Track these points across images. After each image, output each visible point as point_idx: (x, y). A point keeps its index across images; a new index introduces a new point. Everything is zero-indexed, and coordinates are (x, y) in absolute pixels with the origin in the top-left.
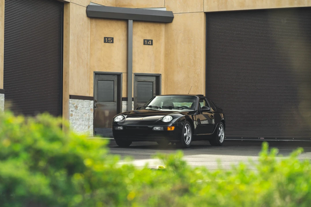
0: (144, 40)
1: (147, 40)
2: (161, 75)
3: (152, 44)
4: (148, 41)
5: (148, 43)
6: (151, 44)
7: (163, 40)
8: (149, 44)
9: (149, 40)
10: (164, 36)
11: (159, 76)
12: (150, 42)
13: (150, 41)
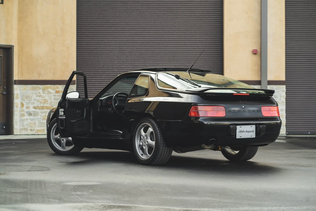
2: (13, 46)
3: (2, 3)
6: (1, 1)
11: (11, 48)
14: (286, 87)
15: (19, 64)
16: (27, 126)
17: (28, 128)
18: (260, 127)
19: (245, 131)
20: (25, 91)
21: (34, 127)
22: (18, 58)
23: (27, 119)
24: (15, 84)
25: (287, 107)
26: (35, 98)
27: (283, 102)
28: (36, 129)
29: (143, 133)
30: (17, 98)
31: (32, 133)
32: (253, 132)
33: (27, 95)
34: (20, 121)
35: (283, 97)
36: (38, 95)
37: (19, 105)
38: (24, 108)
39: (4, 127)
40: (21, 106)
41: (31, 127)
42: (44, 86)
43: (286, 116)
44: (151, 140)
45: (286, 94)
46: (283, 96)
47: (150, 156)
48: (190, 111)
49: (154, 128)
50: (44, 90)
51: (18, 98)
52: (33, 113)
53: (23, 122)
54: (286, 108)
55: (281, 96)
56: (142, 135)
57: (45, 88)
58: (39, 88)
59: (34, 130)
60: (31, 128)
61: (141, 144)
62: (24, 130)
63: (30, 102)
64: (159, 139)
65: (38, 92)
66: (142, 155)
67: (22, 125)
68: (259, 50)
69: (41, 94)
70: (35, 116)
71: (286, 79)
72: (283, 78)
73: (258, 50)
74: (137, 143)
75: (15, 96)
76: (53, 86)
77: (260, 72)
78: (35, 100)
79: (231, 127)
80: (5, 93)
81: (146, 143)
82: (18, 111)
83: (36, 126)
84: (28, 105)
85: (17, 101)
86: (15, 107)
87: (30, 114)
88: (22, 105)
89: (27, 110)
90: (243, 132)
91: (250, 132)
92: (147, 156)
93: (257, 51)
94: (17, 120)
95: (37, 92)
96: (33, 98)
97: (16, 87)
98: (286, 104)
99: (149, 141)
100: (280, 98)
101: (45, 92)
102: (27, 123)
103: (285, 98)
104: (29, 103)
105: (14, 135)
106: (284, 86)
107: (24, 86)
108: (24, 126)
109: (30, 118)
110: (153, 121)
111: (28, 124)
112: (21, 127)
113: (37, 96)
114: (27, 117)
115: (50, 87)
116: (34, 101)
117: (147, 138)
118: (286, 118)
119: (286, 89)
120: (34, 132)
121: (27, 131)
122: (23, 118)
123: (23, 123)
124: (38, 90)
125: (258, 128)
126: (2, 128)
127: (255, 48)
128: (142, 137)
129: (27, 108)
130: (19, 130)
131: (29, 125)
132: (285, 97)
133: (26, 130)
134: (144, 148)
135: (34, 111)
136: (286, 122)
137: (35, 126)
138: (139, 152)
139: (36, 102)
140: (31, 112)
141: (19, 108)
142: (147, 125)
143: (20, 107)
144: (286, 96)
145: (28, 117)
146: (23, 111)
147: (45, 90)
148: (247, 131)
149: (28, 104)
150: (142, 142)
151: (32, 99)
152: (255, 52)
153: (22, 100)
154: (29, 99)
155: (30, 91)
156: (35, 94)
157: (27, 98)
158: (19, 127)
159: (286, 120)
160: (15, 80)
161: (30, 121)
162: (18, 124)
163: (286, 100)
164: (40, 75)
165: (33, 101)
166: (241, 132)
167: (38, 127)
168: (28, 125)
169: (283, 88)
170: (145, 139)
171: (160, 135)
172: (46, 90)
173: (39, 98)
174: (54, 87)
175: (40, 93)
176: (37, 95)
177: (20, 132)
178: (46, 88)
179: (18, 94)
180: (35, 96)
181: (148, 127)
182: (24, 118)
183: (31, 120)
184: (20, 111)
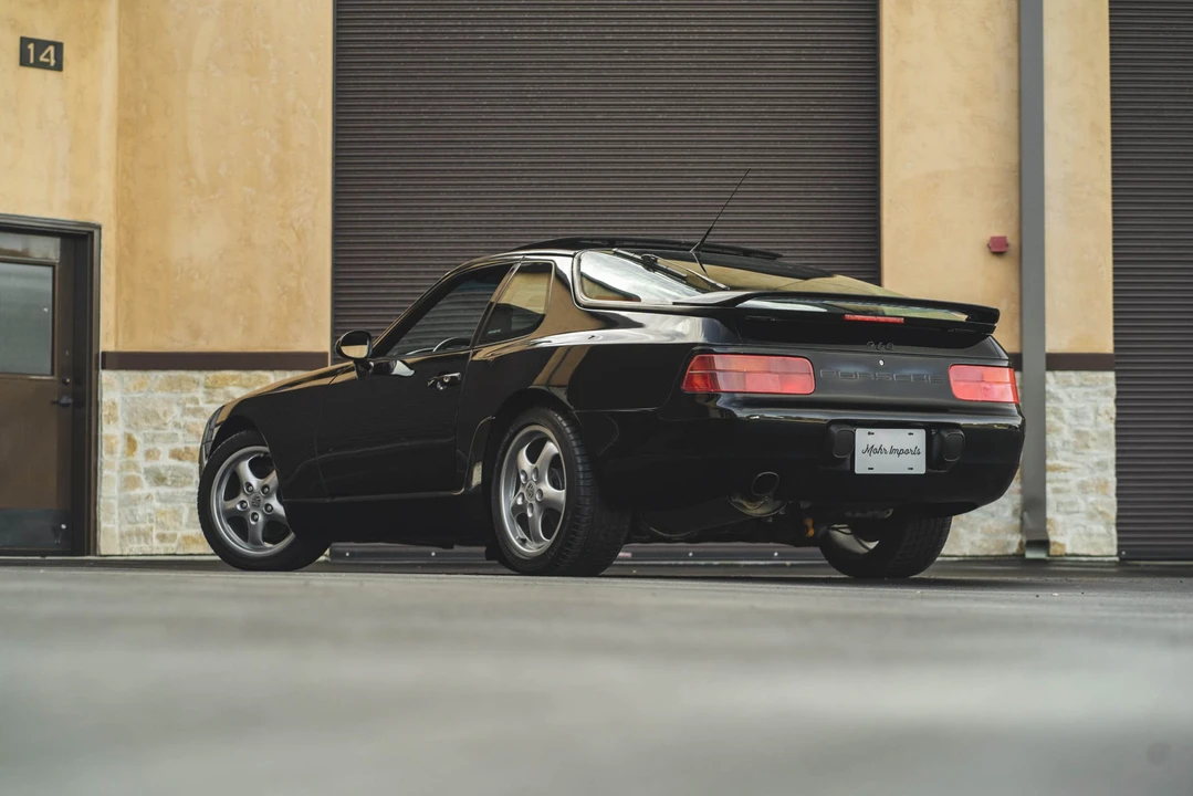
0: (24, 41)
1: (36, 42)
2: (99, 228)
3: (59, 67)
4: (41, 45)
5: (42, 59)
6: (53, 62)
7: (109, 46)
8: (45, 66)
9: (47, 43)
10: (114, 28)
11: (92, 233)
12: (48, 56)
13: (51, 49)
14: (1117, 378)
15: (118, 292)
16: (149, 524)
17: (152, 529)
18: (942, 438)
19: (888, 450)
20: (140, 392)
21: (175, 528)
22: (118, 270)
23: (148, 497)
24: (103, 368)
25: (1120, 455)
26: (178, 419)
27: (1106, 434)
28: (179, 535)
29: (525, 463)
30: (113, 418)
31: (167, 548)
32: (916, 452)
33: (150, 407)
34: (122, 504)
35: (1107, 417)
36: (189, 409)
37: (120, 446)
38: (139, 457)
39: (64, 527)
40: (126, 449)
41: (162, 525)
42: (211, 374)
43: (1118, 488)
44: (555, 484)
45: (1118, 407)
46: (1108, 413)
47: (547, 542)
48: (688, 372)
49: (562, 443)
50: (210, 390)
51: (115, 420)
52: (170, 473)
53: (133, 507)
54: (1117, 459)
55: (1097, 413)
56: (523, 472)
57: (215, 380)
58: (194, 382)
59: (175, 536)
60: (161, 531)
61: (520, 502)
62: (135, 539)
63: (158, 432)
64: (579, 479)
65: (190, 395)
66: (523, 542)
67: (131, 518)
68: (1012, 241)
69: (201, 404)
70: (177, 487)
71: (1115, 349)
72: (1106, 345)
73: (1009, 240)
74: (507, 501)
75: (104, 412)
76: (244, 375)
77: (1017, 324)
78: (177, 425)
79: (833, 429)
80: (65, 400)
81: (537, 496)
82: (117, 467)
83: (181, 523)
84: (151, 446)
85: (111, 431)
86: (104, 452)
87: (159, 479)
88: (131, 443)
89: (148, 465)
90: (880, 450)
91: (907, 452)
92: (540, 545)
93: (1007, 245)
94: (112, 501)
95: (184, 396)
96: (169, 419)
97: (106, 376)
98: (1117, 444)
99: (547, 488)
100: (1096, 418)
101: (215, 399)
102: (149, 511)
103: (1113, 421)
104: (154, 436)
105: (101, 556)
106: (1111, 375)
107: (138, 374)
108: (137, 522)
109: (158, 493)
110: (560, 418)
111: (150, 515)
112: (126, 528)
113: (186, 411)
114: (146, 488)
115: (234, 378)
116: (175, 431)
117: (539, 480)
118: (1117, 495)
119: (1117, 385)
120: (174, 545)
121: (146, 542)
122: (132, 493)
123: (132, 511)
124: (189, 391)
125: (936, 442)
126: (56, 530)
127: (997, 234)
128: (522, 477)
129: (149, 454)
130: (117, 537)
131: (153, 517)
132: (1114, 416)
133: (142, 539)
134: (530, 515)
135: (175, 468)
136: (1119, 510)
137: (178, 524)
138: (514, 534)
139: (180, 433)
140: (163, 471)
141: (118, 455)
142: (539, 432)
143: (123, 453)
144: (1118, 414)
145: (153, 491)
146: (135, 466)
147: (214, 388)
148: (893, 451)
149: (153, 441)
150: (522, 494)
151: (165, 424)
152: (998, 249)
153: (129, 426)
154: (155, 424)
155: (160, 394)
156: (178, 404)
157: (147, 420)
158: (120, 526)
159: (1119, 502)
160: (104, 353)
161: (157, 504)
162: (116, 516)
163: (1117, 429)
164: (196, 334)
165: (170, 429)
166: (871, 450)
167: (187, 526)
168: (151, 521)
169: (1106, 381)
170: (534, 484)
171: (582, 464)
172: (218, 390)
173: (194, 420)
174: (249, 379)
175: (196, 401)
176: (184, 409)
177: (121, 545)
178: (219, 382)
179: (114, 404)
180: (177, 411)
181: (544, 440)
182: (138, 491)
183: (163, 500)
184: (122, 469)
